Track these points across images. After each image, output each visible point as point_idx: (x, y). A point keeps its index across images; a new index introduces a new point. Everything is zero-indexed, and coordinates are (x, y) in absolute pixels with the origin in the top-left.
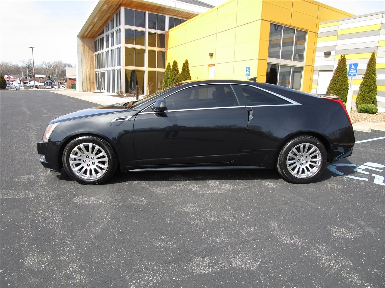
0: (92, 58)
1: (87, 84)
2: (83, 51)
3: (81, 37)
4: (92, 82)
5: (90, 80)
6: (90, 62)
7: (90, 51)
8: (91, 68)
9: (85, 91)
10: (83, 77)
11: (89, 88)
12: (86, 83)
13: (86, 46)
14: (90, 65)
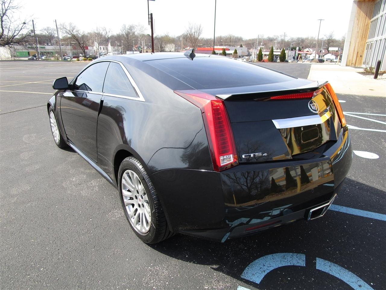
0: (366, 26)
1: (353, 58)
2: (357, 19)
3: (358, 2)
4: (359, 55)
5: (358, 52)
6: (363, 31)
7: (366, 18)
8: (362, 38)
9: (349, 66)
10: (349, 50)
11: (354, 62)
12: (351, 57)
13: (362, 12)
14: (363, 34)
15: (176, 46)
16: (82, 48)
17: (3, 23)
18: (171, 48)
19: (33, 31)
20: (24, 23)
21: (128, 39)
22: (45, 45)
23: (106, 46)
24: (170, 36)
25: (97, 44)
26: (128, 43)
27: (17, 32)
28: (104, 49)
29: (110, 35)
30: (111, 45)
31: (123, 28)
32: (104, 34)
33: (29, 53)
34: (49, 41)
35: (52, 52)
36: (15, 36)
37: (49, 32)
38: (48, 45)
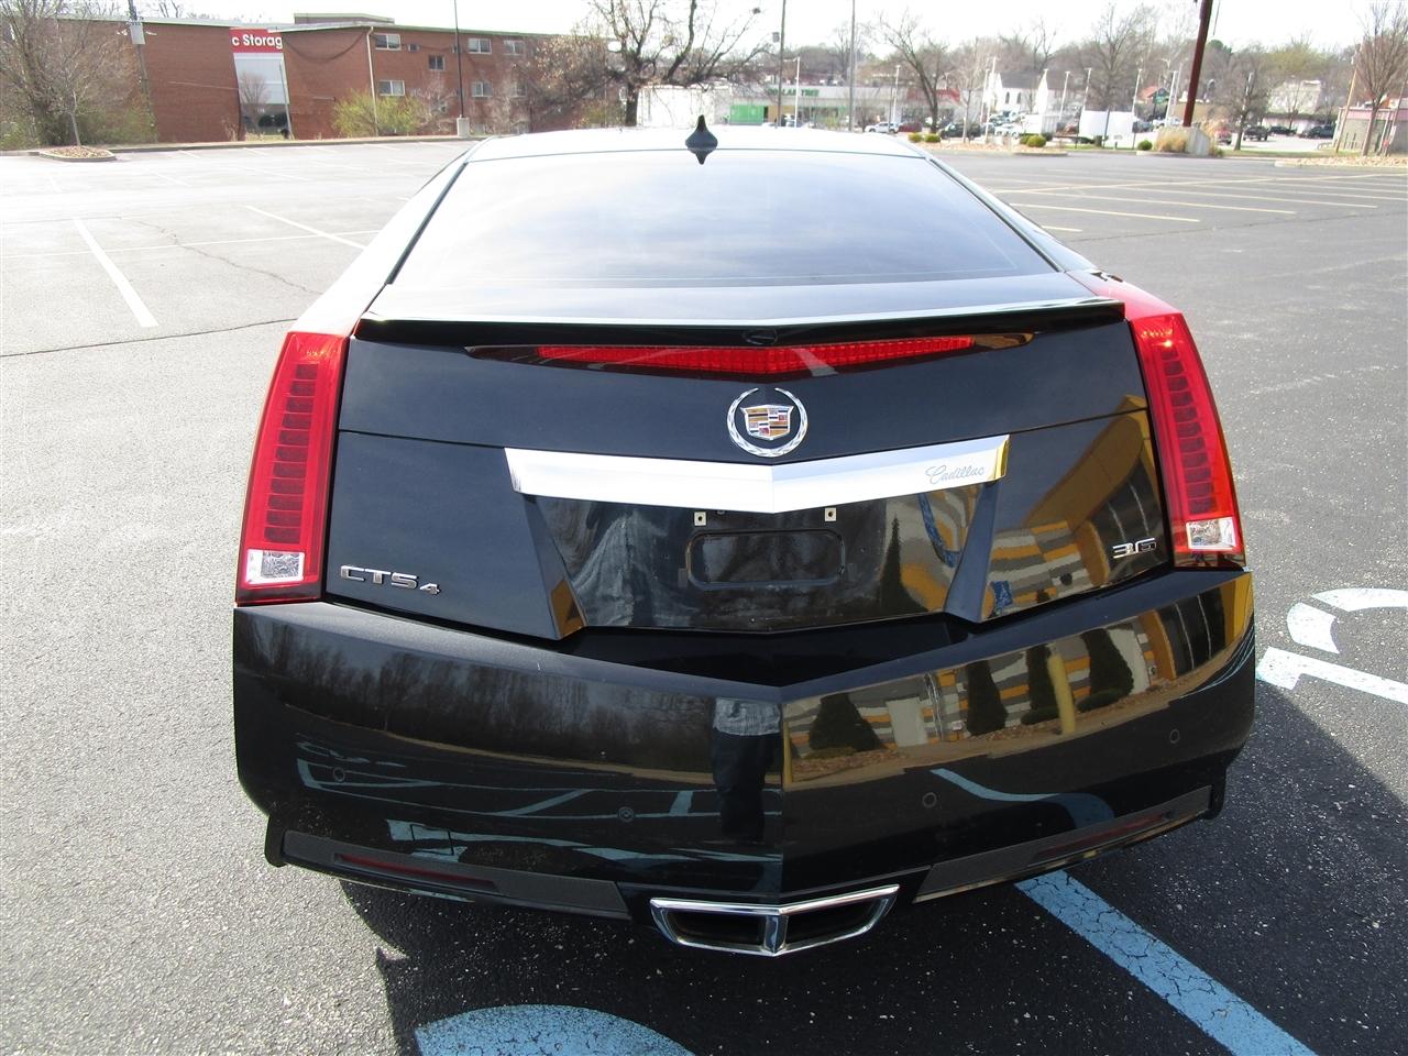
15: (1325, 91)
16: (931, 95)
17: (696, 11)
18: (1301, 96)
19: (779, 37)
20: (756, 11)
21: (1112, 62)
22: (821, 84)
23: (1030, 87)
24: (1312, 47)
25: (999, 82)
26: (1111, 77)
27: (728, 41)
28: (1019, 101)
29: (1054, 46)
30: (1051, 86)
31: (1103, 17)
32: (1033, 43)
33: (766, 109)
34: (841, 68)
35: (836, 110)
36: (721, 54)
37: (844, 40)
38: (829, 83)
